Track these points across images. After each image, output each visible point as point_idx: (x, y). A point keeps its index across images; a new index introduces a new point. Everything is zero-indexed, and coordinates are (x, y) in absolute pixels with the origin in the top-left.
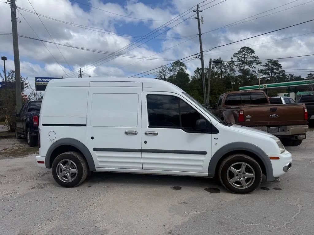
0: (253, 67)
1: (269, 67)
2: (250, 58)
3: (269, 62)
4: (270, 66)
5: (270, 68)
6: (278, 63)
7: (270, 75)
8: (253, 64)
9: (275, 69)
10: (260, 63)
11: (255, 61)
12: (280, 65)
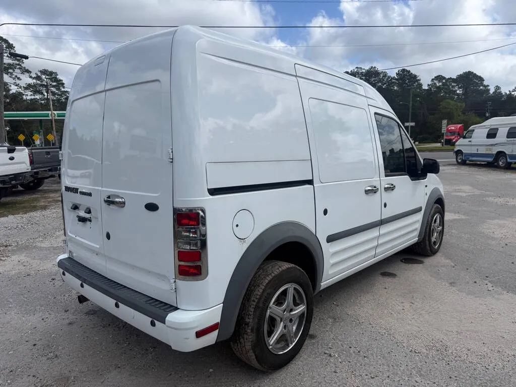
0: (16, 76)
1: (42, 82)
2: (7, 58)
3: (41, 71)
4: (44, 80)
5: (44, 84)
6: (58, 77)
7: (44, 95)
8: (14, 71)
9: (54, 86)
10: (28, 71)
11: (18, 67)
12: (60, 80)
